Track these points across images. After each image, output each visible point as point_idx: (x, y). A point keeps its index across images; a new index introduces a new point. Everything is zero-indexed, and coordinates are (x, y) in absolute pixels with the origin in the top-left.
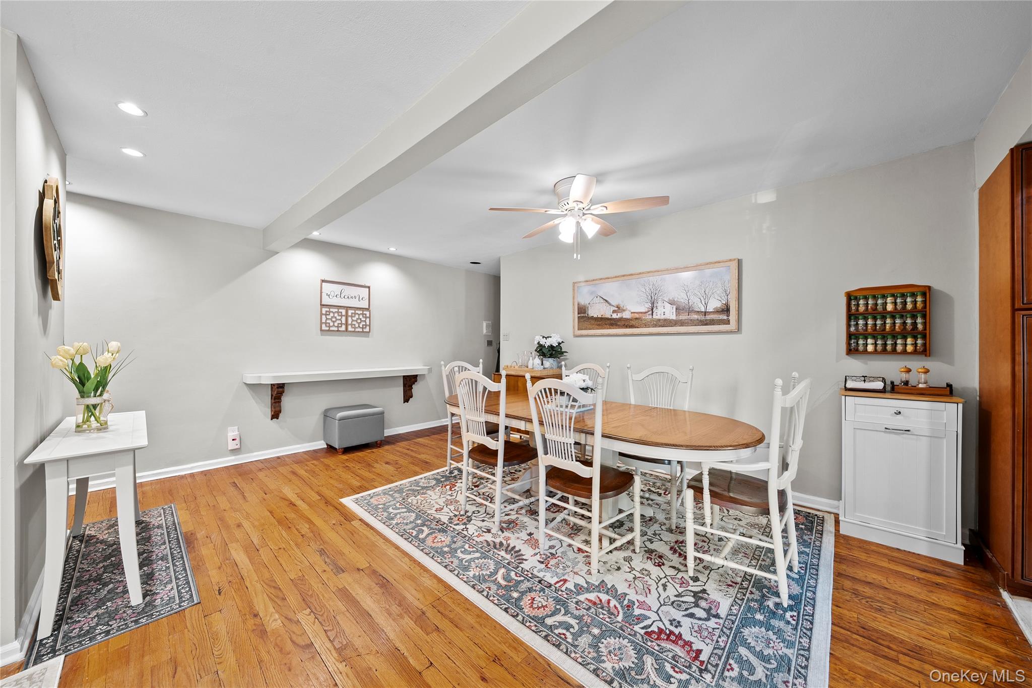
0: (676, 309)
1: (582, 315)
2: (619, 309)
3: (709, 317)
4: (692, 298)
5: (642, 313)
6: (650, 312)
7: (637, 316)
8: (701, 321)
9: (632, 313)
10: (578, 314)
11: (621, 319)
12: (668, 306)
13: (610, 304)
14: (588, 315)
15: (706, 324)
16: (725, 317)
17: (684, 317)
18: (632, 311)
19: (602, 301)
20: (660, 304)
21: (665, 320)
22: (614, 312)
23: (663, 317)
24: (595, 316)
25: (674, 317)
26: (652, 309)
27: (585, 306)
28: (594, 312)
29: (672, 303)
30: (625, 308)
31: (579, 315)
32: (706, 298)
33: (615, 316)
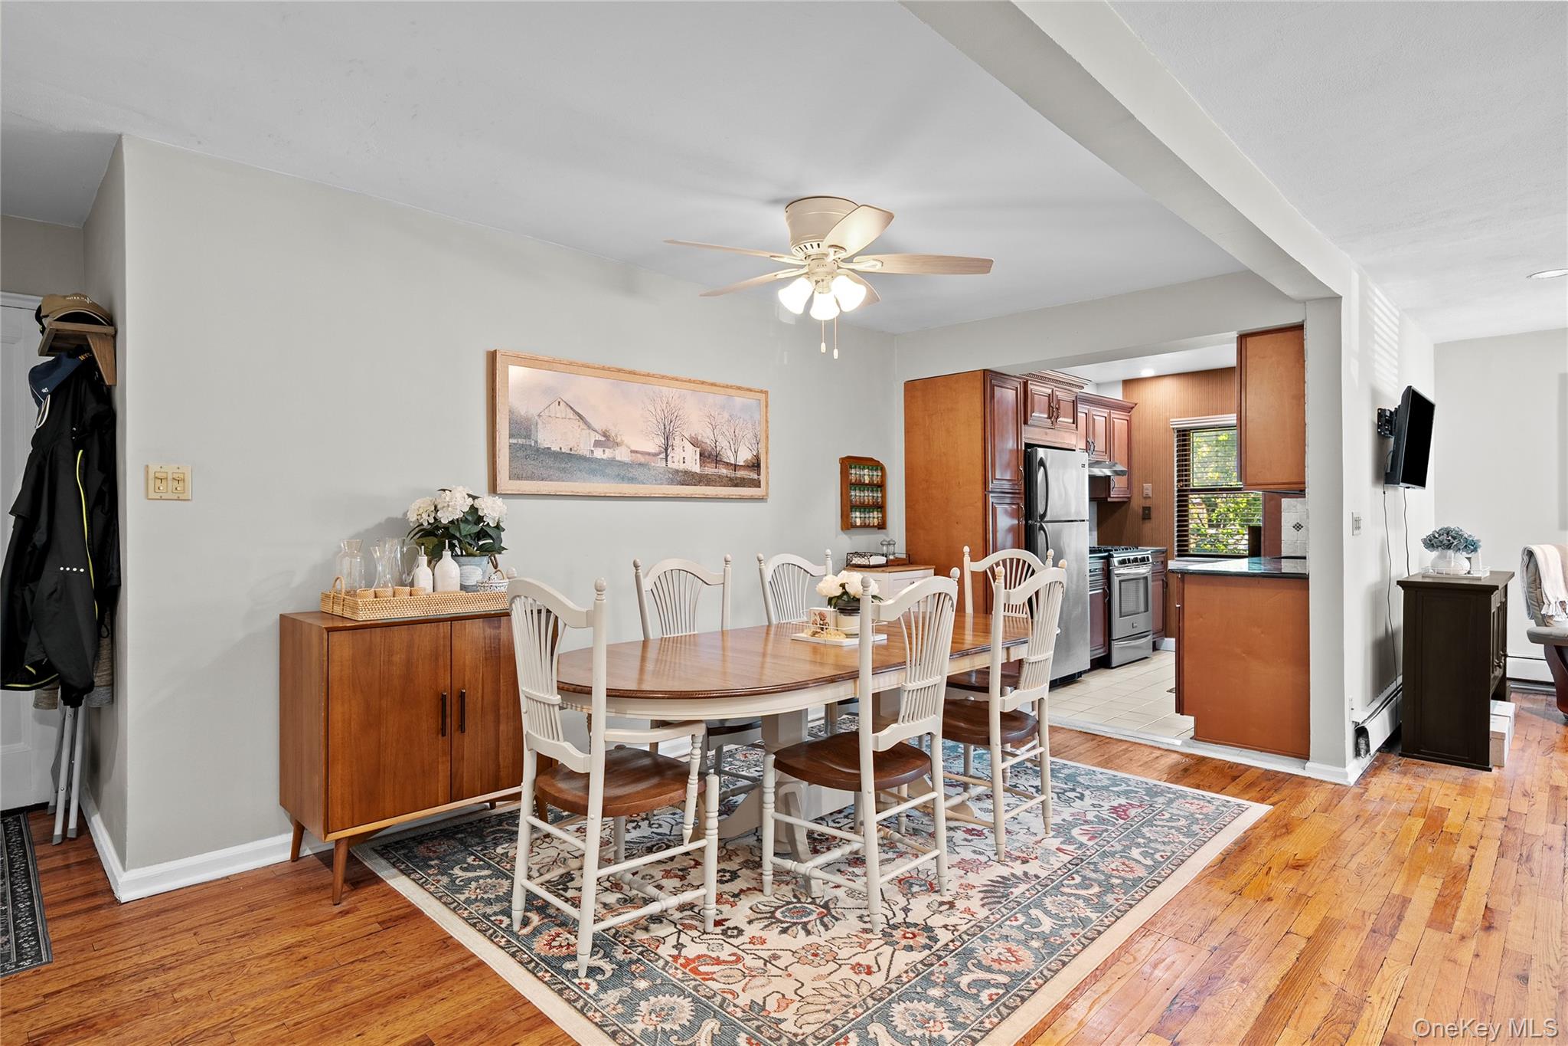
0: (701, 455)
1: (521, 441)
2: (607, 440)
3: (741, 474)
4: (720, 439)
5: (649, 454)
6: (663, 456)
7: (641, 459)
8: (731, 479)
9: (632, 452)
10: (511, 436)
11: (612, 462)
12: (689, 447)
13: (589, 426)
14: (536, 442)
15: (736, 485)
16: (755, 477)
17: (710, 470)
18: (633, 449)
19: (571, 415)
20: (677, 442)
21: (686, 472)
22: (597, 444)
23: (682, 467)
24: (555, 448)
25: (696, 468)
26: (666, 450)
27: (528, 419)
28: (549, 438)
29: (695, 443)
30: (619, 440)
31: (514, 441)
32: (735, 441)
33: (599, 453)
